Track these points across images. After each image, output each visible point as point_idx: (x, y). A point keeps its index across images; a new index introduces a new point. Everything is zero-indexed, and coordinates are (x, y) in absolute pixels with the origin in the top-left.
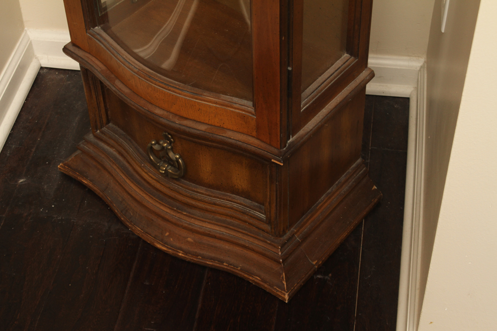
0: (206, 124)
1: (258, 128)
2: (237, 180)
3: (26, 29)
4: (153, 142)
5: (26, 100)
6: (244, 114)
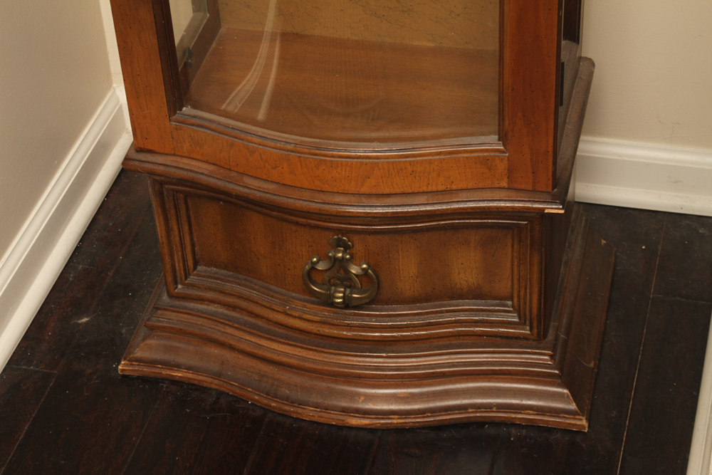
0: (424, 193)
1: (511, 172)
2: (459, 274)
3: (114, 85)
4: (315, 259)
5: (107, 196)
6: (486, 156)
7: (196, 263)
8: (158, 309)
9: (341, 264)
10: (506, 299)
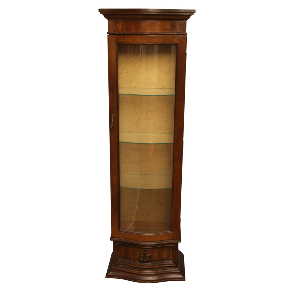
1: (173, 237)
2: (164, 256)
4: (141, 254)
6: (169, 234)
7: (119, 258)
8: (112, 266)
9: (145, 254)
10: (171, 260)
